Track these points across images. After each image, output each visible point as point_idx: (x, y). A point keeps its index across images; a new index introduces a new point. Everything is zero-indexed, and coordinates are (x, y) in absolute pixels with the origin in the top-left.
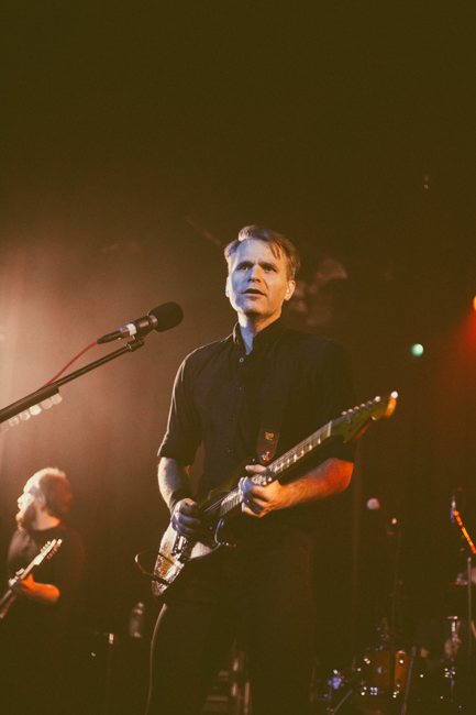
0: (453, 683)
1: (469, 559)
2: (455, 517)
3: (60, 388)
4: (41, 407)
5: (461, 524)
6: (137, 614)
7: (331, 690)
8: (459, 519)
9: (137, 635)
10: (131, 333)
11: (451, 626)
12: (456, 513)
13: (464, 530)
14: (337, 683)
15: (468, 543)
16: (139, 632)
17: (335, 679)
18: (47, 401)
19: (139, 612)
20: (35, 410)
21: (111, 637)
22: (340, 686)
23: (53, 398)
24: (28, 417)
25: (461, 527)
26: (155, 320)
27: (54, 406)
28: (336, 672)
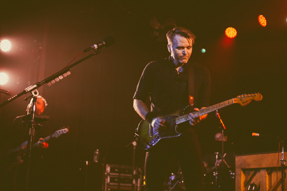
0: (216, 177)
1: (223, 131)
2: (217, 115)
3: (70, 69)
4: (63, 76)
5: (220, 118)
6: (96, 154)
7: (170, 181)
8: (219, 116)
9: (96, 161)
10: (96, 48)
11: (216, 156)
12: (218, 114)
13: (221, 120)
14: (173, 178)
15: (222, 125)
16: (97, 161)
17: (172, 176)
18: (65, 74)
19: (97, 153)
20: (61, 77)
21: (87, 162)
22: (174, 179)
23: (67, 73)
24: (58, 80)
25: (220, 119)
26: (104, 43)
27: (68, 76)
28: (172, 174)
